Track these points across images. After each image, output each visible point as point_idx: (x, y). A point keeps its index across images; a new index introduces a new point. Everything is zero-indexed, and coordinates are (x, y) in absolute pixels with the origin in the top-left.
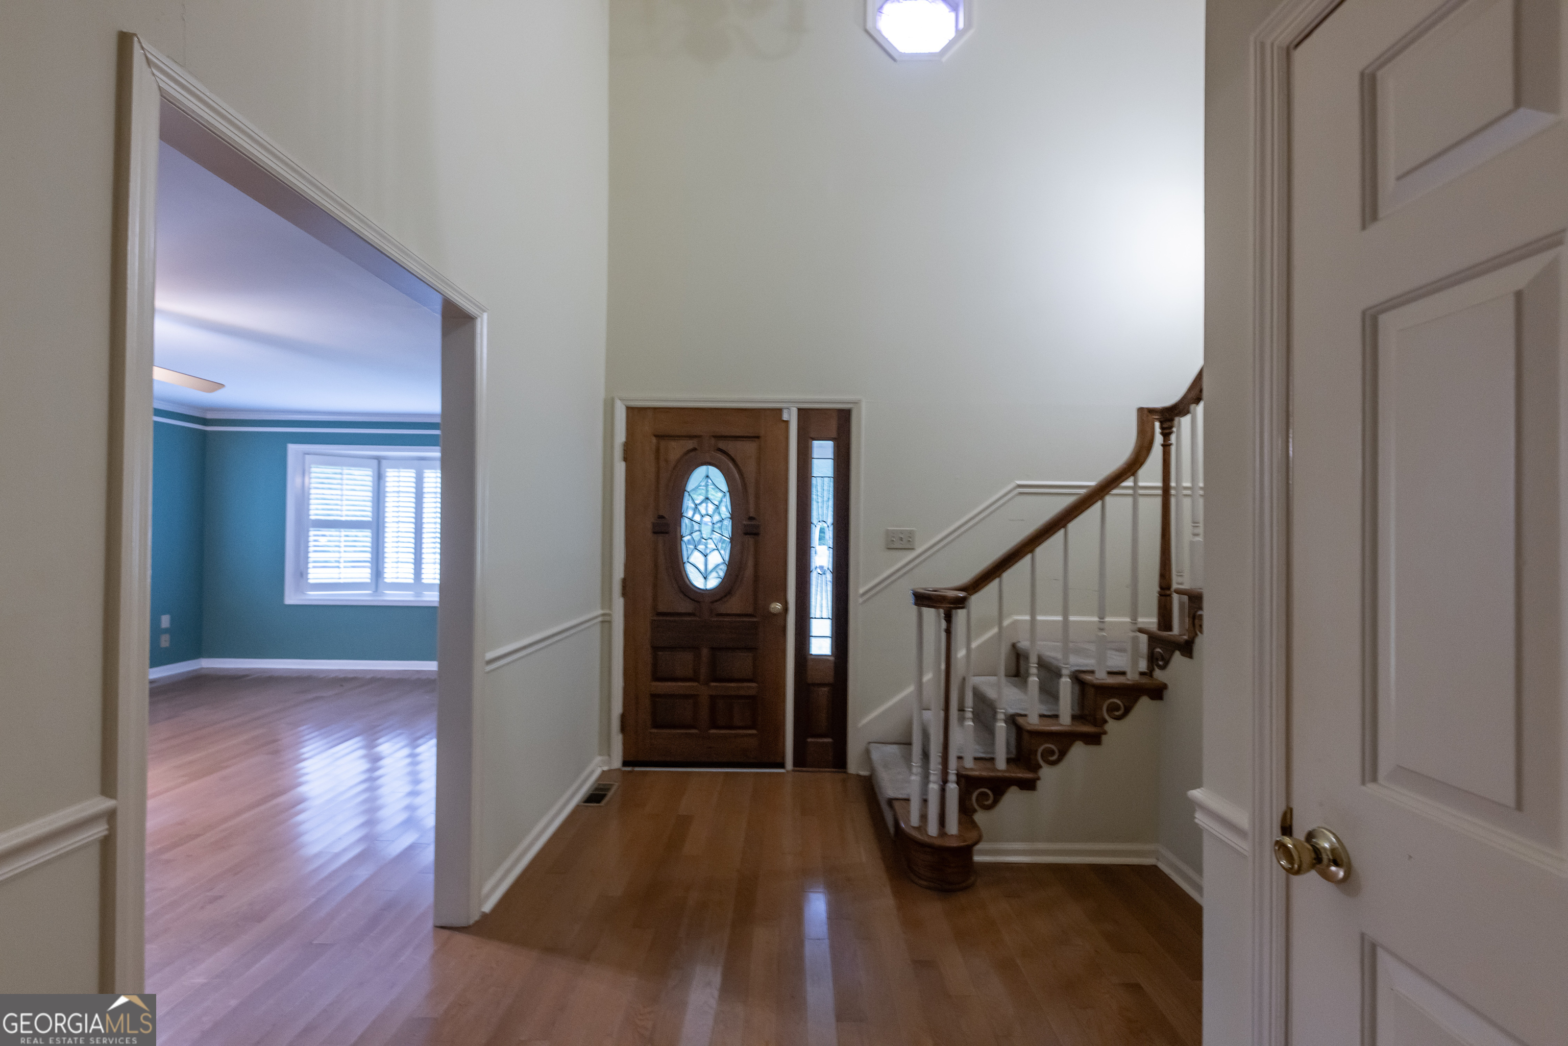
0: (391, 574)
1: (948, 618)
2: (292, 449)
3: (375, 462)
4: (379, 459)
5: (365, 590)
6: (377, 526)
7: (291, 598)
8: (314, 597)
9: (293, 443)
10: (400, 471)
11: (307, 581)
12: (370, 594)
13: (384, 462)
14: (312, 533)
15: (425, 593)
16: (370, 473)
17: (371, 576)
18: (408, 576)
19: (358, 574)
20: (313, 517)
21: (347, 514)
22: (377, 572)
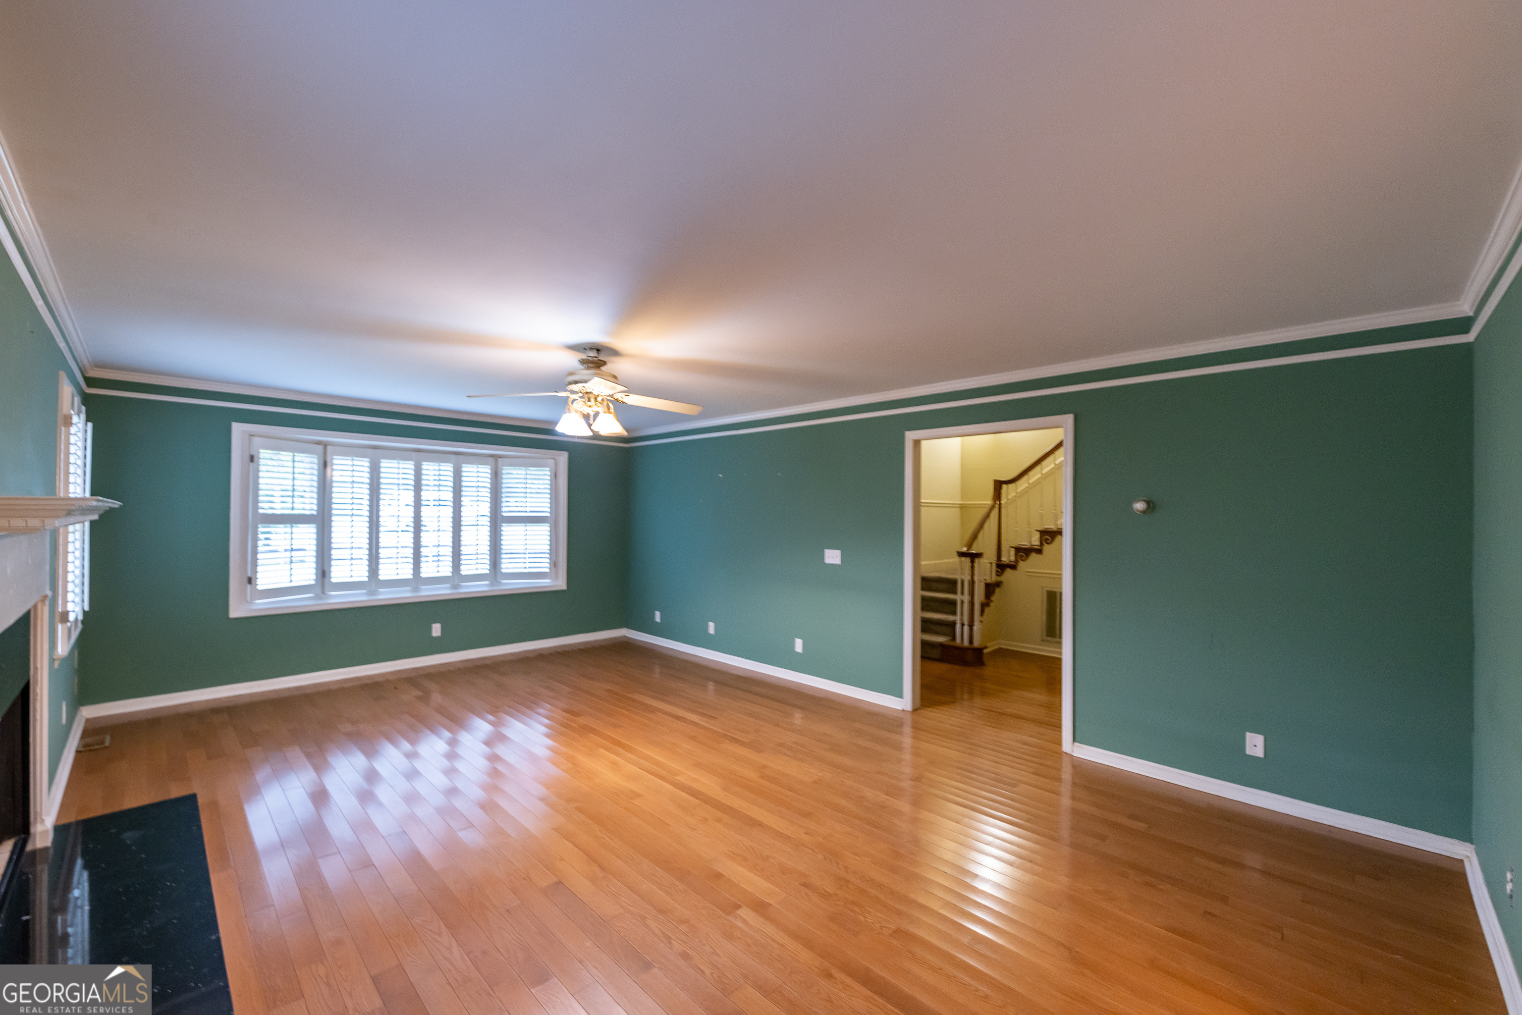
0: (339, 573)
1: (972, 562)
2: (238, 429)
3: (320, 448)
4: (325, 445)
5: (307, 594)
7: (235, 612)
8: (261, 606)
9: (237, 421)
10: (354, 460)
11: (256, 587)
12: (312, 597)
13: (329, 448)
14: (261, 529)
15: (379, 590)
16: (316, 461)
17: (317, 577)
18: (361, 573)
19: (306, 574)
20: (261, 511)
21: (295, 506)
22: (323, 573)
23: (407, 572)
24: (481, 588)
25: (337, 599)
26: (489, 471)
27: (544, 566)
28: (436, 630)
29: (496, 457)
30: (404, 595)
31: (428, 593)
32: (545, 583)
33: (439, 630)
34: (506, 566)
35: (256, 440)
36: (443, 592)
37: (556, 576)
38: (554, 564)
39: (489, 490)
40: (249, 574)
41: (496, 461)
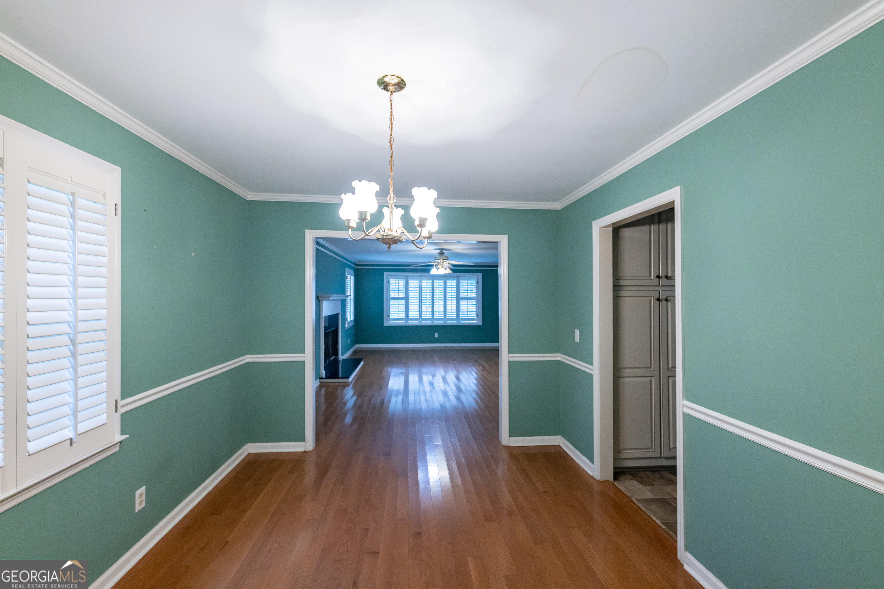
0: (411, 315)
2: (385, 274)
4: (407, 276)
5: (403, 321)
6: (406, 299)
7: (385, 324)
8: (392, 323)
9: (385, 272)
11: (390, 318)
14: (391, 301)
15: (422, 321)
16: (405, 281)
17: (404, 316)
18: (417, 316)
19: (402, 315)
20: (391, 297)
21: (399, 295)
22: (407, 314)
23: (430, 317)
24: (454, 322)
25: (411, 323)
26: (456, 282)
27: (474, 316)
28: (436, 335)
29: (458, 276)
30: (429, 323)
31: (437, 323)
32: (474, 322)
33: (437, 336)
34: (462, 316)
35: (390, 277)
36: (441, 323)
37: (478, 321)
38: (477, 316)
39: (456, 288)
40: (388, 314)
41: (458, 278)
